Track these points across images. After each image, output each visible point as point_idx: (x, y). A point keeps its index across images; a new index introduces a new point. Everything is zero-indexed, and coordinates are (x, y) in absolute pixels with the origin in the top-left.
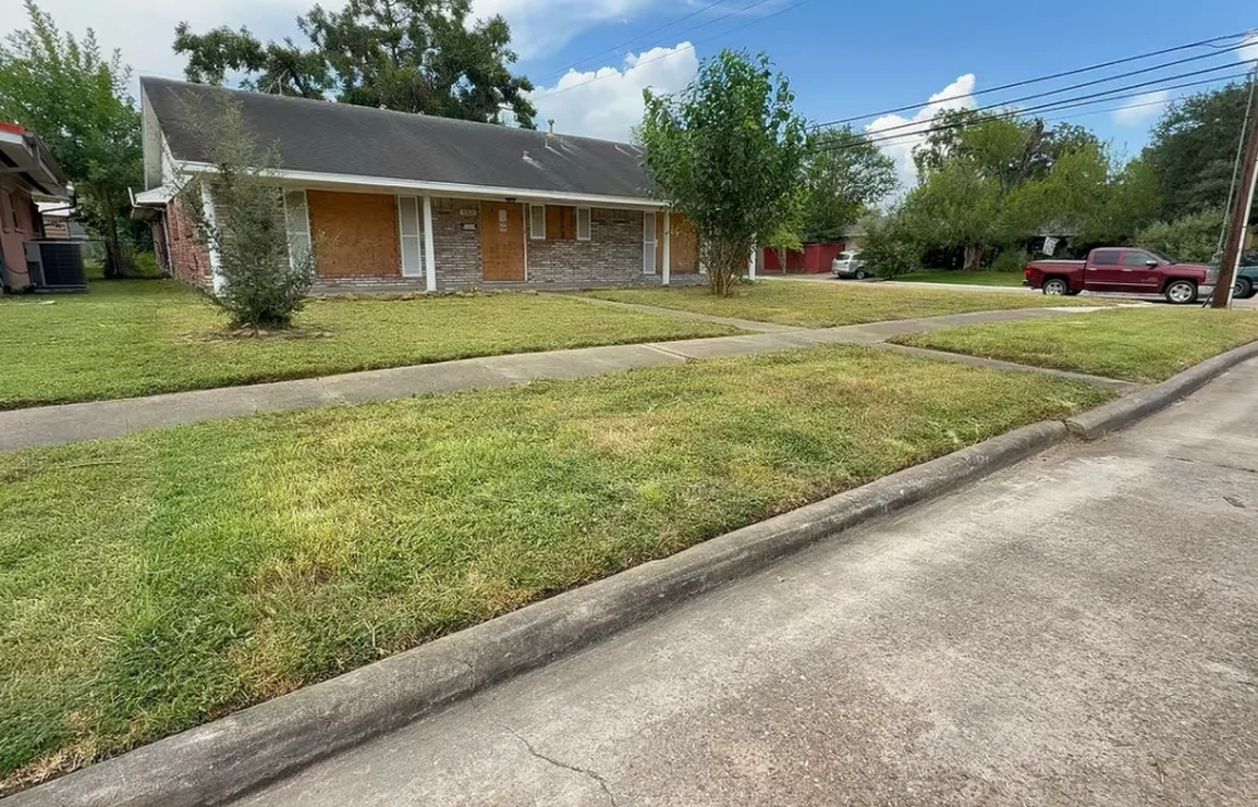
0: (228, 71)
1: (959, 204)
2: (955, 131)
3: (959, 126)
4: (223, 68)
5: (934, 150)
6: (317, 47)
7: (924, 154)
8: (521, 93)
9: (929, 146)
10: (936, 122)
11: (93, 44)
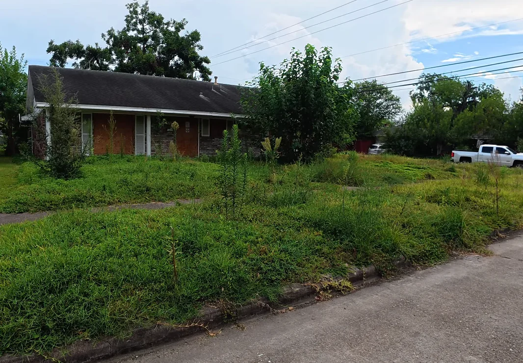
0: (68, 59)
1: (432, 122)
2: (431, 84)
3: (432, 82)
4: (66, 58)
5: (421, 93)
6: (109, 46)
7: (416, 95)
8: (204, 64)
9: (418, 91)
10: (421, 80)
11: (14, 52)
